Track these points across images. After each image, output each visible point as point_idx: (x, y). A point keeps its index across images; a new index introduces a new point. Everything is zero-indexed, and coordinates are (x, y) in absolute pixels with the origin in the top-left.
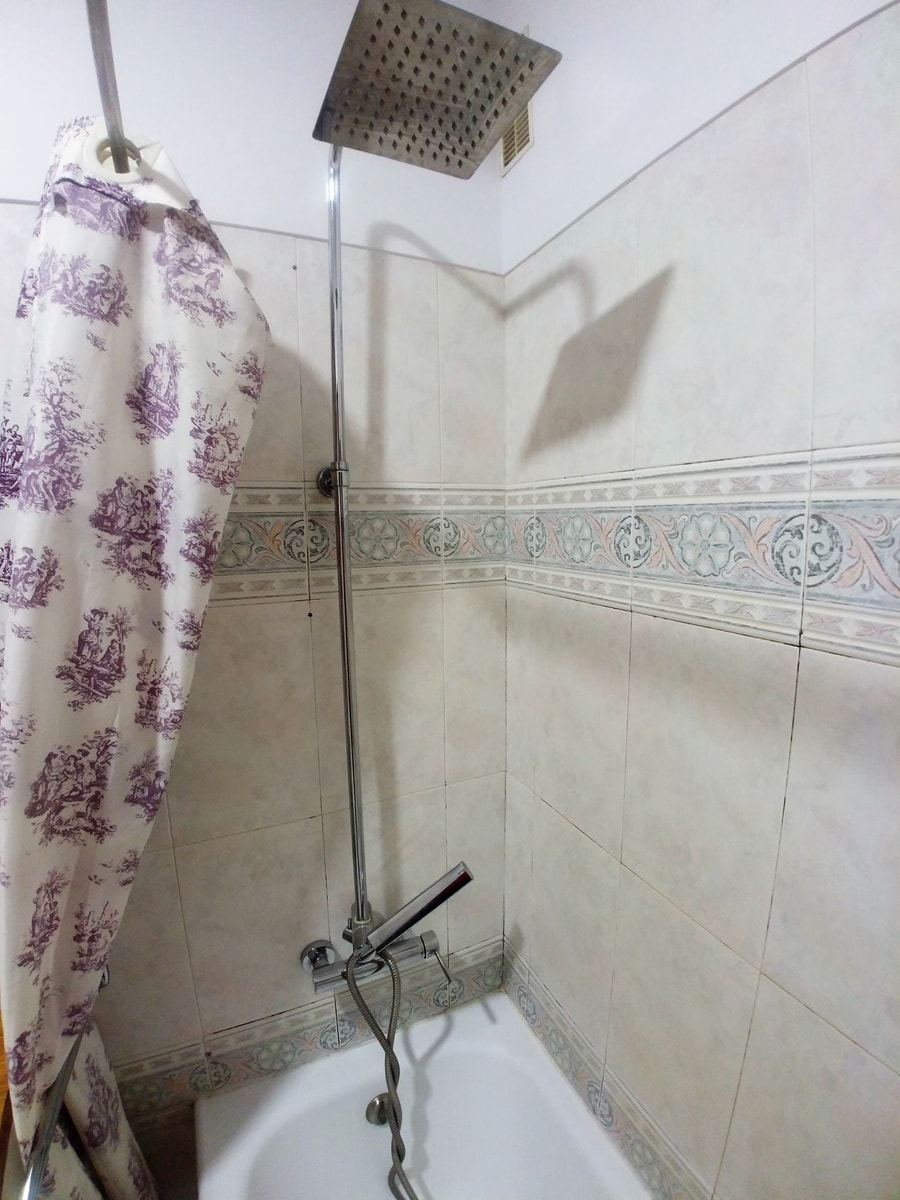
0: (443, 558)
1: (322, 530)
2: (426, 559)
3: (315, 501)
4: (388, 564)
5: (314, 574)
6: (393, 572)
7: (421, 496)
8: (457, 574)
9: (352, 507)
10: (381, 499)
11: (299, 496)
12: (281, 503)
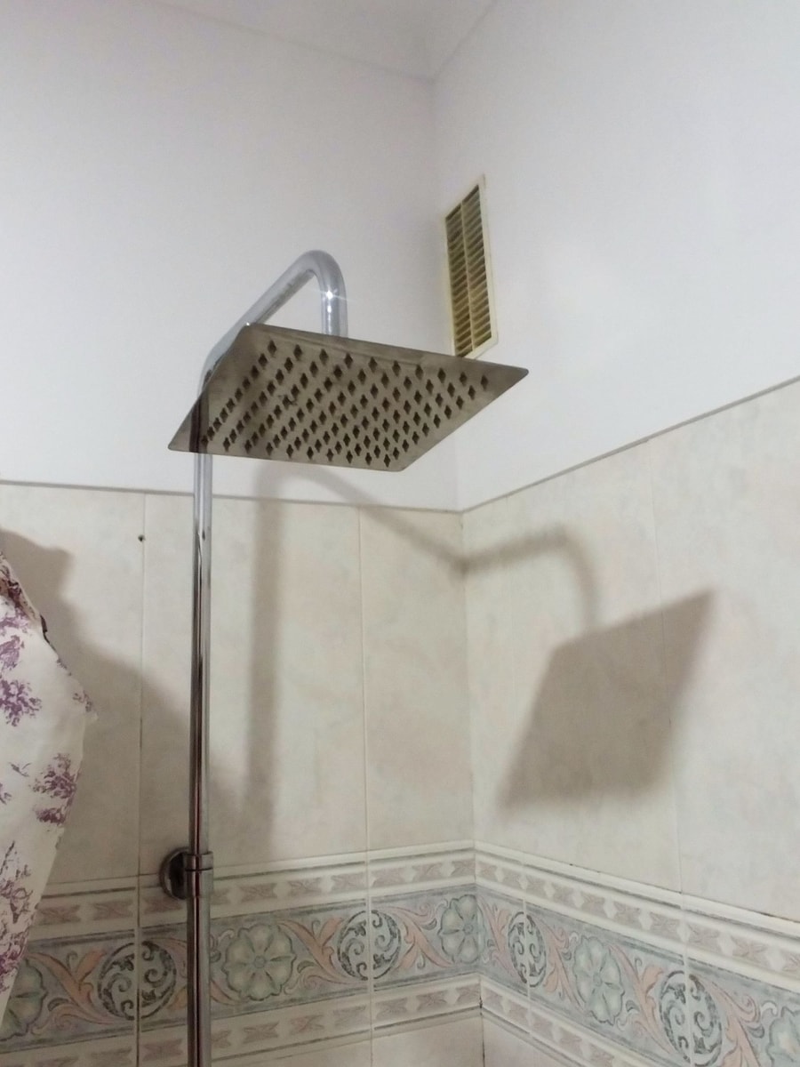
0: (370, 983)
1: (165, 957)
2: (342, 987)
3: (156, 907)
4: (277, 1006)
5: (147, 1038)
6: (282, 1020)
7: (334, 878)
8: (395, 1008)
9: (217, 912)
10: (266, 892)
11: (128, 903)
12: (97, 918)
